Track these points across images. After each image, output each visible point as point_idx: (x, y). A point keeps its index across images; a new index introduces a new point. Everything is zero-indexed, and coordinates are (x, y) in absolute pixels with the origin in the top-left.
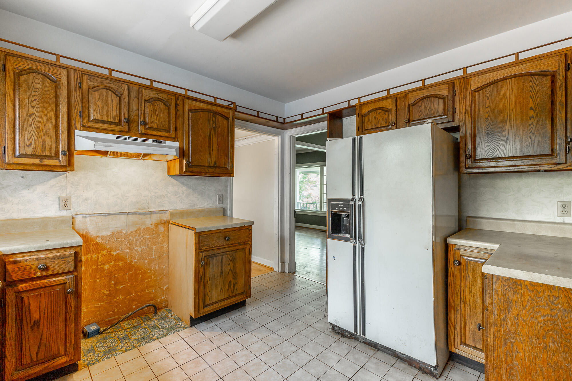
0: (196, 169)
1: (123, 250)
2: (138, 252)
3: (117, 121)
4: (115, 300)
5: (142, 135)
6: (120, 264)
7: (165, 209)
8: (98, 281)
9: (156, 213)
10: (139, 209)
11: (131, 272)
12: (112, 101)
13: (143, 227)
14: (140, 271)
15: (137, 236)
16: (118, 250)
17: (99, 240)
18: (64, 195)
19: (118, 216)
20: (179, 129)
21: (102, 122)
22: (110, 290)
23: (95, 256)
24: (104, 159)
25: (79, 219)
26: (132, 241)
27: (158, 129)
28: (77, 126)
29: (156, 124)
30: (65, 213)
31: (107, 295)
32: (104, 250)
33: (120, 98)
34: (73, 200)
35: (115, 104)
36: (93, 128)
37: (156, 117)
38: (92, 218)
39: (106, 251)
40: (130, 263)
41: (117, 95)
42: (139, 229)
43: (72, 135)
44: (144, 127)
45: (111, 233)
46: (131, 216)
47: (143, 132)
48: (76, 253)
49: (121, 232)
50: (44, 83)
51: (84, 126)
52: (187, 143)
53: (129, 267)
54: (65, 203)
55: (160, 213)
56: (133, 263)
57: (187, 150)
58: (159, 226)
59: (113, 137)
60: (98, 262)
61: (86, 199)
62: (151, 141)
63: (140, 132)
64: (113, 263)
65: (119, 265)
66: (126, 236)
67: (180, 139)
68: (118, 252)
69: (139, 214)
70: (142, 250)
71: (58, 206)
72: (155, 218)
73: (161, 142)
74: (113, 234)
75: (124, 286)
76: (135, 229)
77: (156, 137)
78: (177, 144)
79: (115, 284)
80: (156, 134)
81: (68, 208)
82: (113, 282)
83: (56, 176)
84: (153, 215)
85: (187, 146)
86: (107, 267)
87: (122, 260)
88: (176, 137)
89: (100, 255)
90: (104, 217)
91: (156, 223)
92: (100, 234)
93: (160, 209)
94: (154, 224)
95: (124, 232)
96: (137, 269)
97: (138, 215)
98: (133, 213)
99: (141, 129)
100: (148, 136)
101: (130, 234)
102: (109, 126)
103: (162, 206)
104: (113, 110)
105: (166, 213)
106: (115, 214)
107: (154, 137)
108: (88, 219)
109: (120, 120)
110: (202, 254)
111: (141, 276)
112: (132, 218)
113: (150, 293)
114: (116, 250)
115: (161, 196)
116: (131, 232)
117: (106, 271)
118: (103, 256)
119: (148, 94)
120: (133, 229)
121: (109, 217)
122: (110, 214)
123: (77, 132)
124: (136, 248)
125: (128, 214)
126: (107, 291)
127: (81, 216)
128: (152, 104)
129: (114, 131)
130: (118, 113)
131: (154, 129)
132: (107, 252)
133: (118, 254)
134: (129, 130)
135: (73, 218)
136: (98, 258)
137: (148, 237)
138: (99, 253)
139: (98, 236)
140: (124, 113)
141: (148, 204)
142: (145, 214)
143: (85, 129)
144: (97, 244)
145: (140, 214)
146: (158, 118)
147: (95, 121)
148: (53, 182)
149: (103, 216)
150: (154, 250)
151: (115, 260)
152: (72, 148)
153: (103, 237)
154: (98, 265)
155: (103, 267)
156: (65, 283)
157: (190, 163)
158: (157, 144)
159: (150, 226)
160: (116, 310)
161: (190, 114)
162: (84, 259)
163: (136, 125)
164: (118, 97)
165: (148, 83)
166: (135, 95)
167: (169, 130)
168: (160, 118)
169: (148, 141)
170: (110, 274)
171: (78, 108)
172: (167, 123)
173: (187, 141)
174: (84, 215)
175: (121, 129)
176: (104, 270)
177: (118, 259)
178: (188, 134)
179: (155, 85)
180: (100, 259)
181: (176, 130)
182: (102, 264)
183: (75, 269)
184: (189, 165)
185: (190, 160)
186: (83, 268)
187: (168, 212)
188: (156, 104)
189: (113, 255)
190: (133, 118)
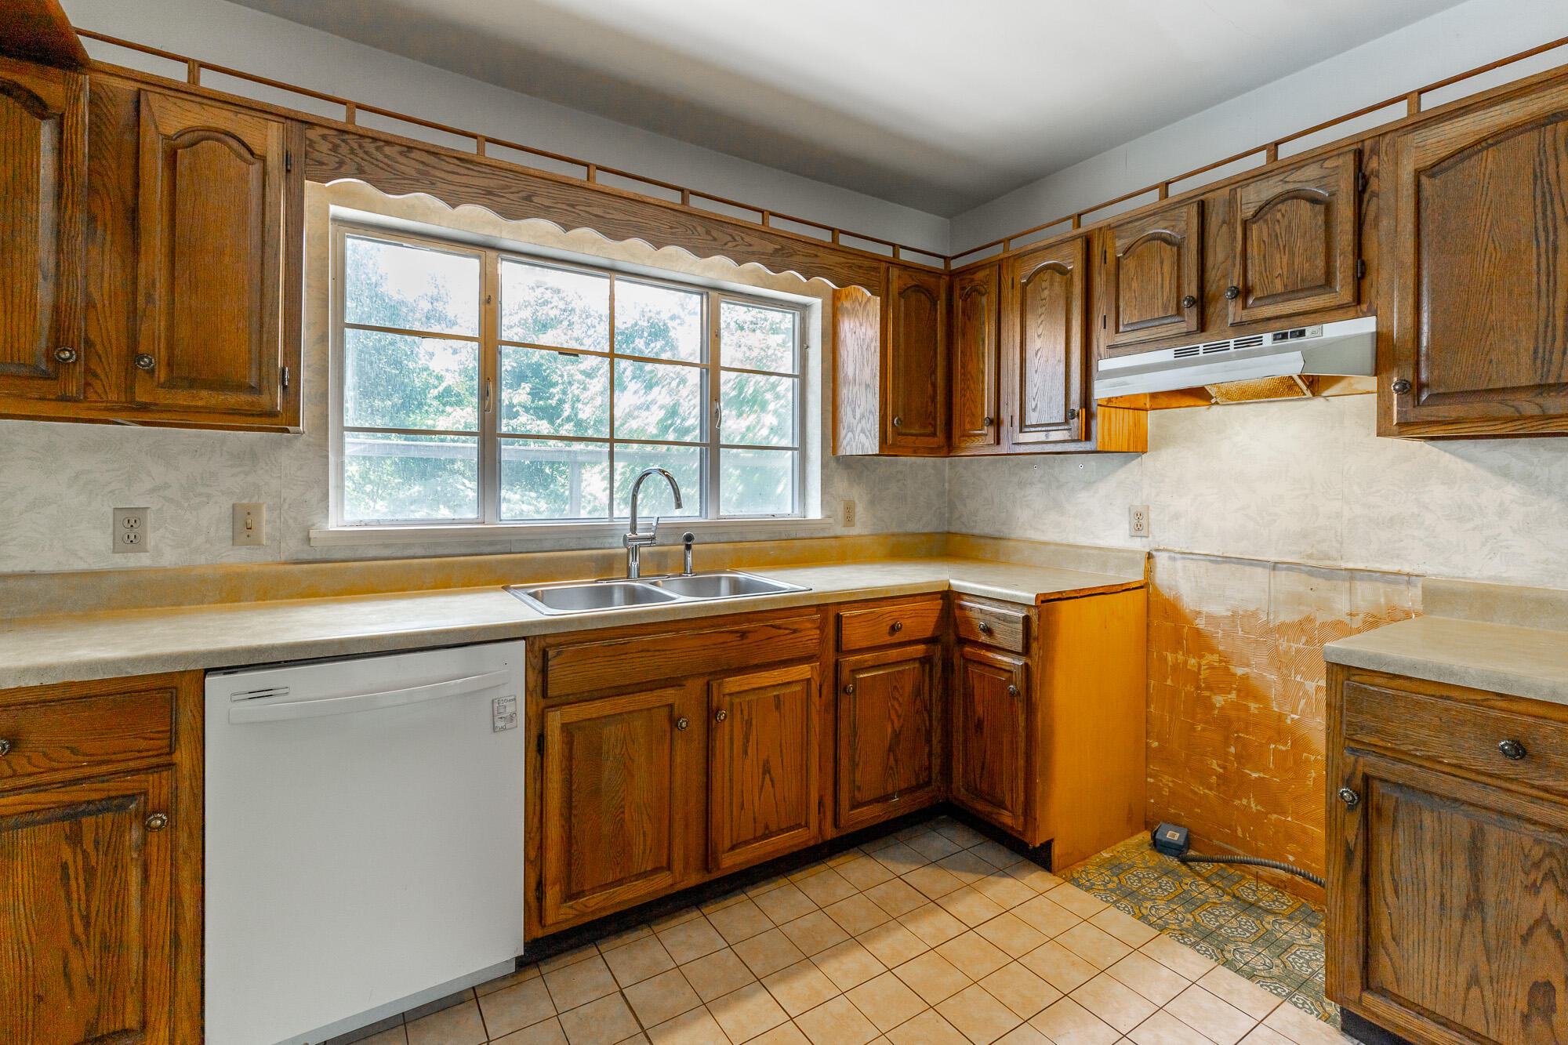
0: (1459, 407)
1: (1257, 668)
2: (1306, 693)
3: (1172, 310)
4: (1237, 802)
5: (1239, 327)
6: (1253, 706)
7: (1406, 569)
8: (1199, 728)
9: (1371, 579)
10: (1310, 556)
11: (1285, 744)
12: (1162, 263)
13: (1321, 617)
14: (1313, 758)
15: (1304, 639)
16: (1248, 665)
17: (1201, 623)
18: (1137, 503)
19: (1248, 569)
20: (1379, 264)
21: (1141, 325)
22: (1224, 768)
23: (1192, 661)
25: (1161, 559)
26: (1286, 653)
27: (1290, 293)
28: (1102, 349)
29: (1278, 281)
30: (1140, 545)
31: (1219, 776)
32: (1212, 651)
33: (1179, 247)
34: (1152, 515)
35: (1167, 268)
36: (1125, 346)
37: (1278, 257)
38: (1188, 563)
39: (1216, 657)
40: (1280, 717)
41: (1171, 246)
42: (1309, 620)
43: (1094, 372)
44: (1242, 303)
45: (1229, 613)
46: (1282, 574)
47: (1238, 320)
48: (1027, 620)
49: (1254, 615)
51: (1109, 348)
52: (1411, 312)
53: (1277, 726)
54: (1139, 524)
55: (1387, 582)
56: (1289, 722)
57: (1410, 336)
59: (1167, 355)
60: (1198, 680)
61: (1176, 516)
62: (1267, 338)
63: (1231, 322)
64: (1233, 696)
65: (1248, 709)
66: (1269, 631)
67: (1380, 303)
68: (1246, 670)
69: (1309, 574)
71: (1127, 526)
72: (1367, 596)
73: (1302, 333)
74: (1234, 614)
75: (1262, 775)
76: (1296, 618)
77: (1285, 323)
78: (1367, 325)
79: (1238, 757)
80: (1279, 313)
81: (1143, 533)
82: (1232, 750)
83: (1126, 463)
84: (1359, 586)
85: (1409, 320)
86: (1219, 700)
87: (1257, 698)
88: (1358, 299)
89: (1204, 662)
90: (1214, 566)
91: (1369, 615)
92: (1205, 609)
93: (1385, 568)
94: (1362, 616)
95: (1263, 617)
96: (1299, 744)
97: (1304, 576)
98: (1291, 567)
99: (1234, 311)
100: (1260, 326)
101: (1282, 629)
102: (1155, 330)
103: (1398, 556)
104: (1162, 287)
105: (1415, 586)
106: (1239, 561)
107: (1277, 324)
108: (1179, 564)
109: (1179, 306)
110: (1353, 756)
111: (1314, 775)
112: (1286, 582)
114: (1241, 665)
115: (1391, 519)
116: (1282, 624)
117: (1216, 712)
118: (1212, 668)
119: (1252, 197)
120: (1286, 616)
121: (1226, 566)
122: (1227, 560)
123: (1099, 365)
124: (1298, 678)
125: (1275, 566)
126: (1218, 765)
127: (1165, 555)
128: (1266, 221)
129: (1163, 339)
130: (1174, 288)
131: (1273, 298)
132: (1221, 661)
133: (1246, 677)
134: (1202, 326)
135: (1150, 556)
136: (1199, 669)
138: (1201, 657)
139: (1199, 613)
140: (1190, 282)
141: (1341, 543)
142: (1330, 574)
143: (1115, 351)
144: (1198, 632)
145: (1313, 572)
146: (1285, 259)
147: (1129, 329)
148: (1122, 473)
149: (1211, 561)
151: (1239, 691)
152: (1090, 398)
153: (1209, 617)
154: (1198, 688)
155: (1210, 697)
156: (1010, 672)
157: (1421, 387)
158: (1290, 341)
159: (1347, 619)
160: (1240, 833)
161: (1424, 179)
162: (1170, 657)
163: (1219, 306)
164: (1175, 249)
165: (1260, 160)
166: (1221, 218)
167: (1328, 283)
168: (1292, 254)
169: (1260, 341)
170: (1225, 724)
171: (1101, 308)
172: (1320, 263)
173: (1411, 300)
174: (1173, 555)
175: (1183, 327)
176: (1212, 707)
177: (1247, 689)
178: (1412, 272)
179: (1285, 152)
180: (1204, 674)
181: (1361, 272)
182: (1209, 688)
183: (1026, 651)
184: (1419, 395)
185: (1424, 376)
186: (1169, 682)
187: (1420, 583)
188: (1279, 216)
189: (1234, 675)
190: (1214, 287)
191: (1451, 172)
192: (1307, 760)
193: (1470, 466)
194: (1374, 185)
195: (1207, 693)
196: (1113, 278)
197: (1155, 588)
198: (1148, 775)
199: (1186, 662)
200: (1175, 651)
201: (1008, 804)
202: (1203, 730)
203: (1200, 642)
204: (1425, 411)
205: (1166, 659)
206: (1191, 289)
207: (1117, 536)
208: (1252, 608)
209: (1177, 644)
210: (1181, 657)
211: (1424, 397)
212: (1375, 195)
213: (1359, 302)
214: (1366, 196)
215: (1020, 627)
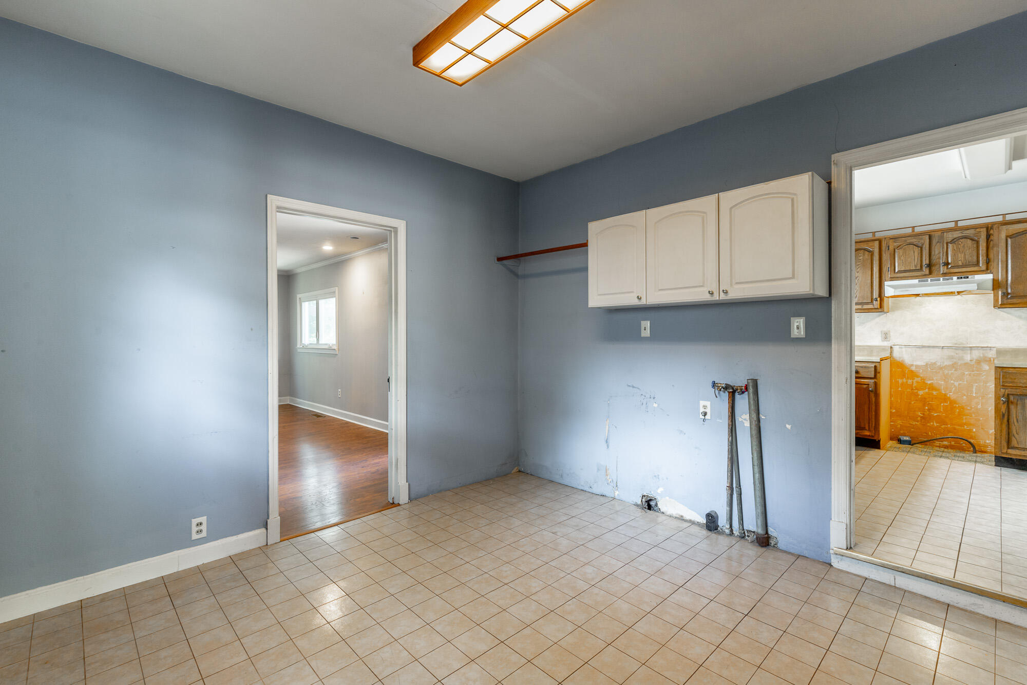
0: (1019, 300)
1: (936, 380)
2: (955, 386)
3: (919, 267)
4: (929, 424)
5: (944, 274)
6: (935, 393)
7: (989, 346)
8: (913, 403)
9: (977, 349)
10: (956, 344)
11: (947, 403)
12: (914, 252)
13: (960, 362)
14: (957, 406)
15: (954, 370)
16: (932, 380)
17: (913, 368)
18: (885, 329)
19: (932, 349)
20: (993, 260)
21: (905, 271)
22: (924, 414)
23: (910, 382)
24: (918, 298)
25: (896, 349)
26: (947, 374)
27: (963, 266)
28: (887, 278)
29: (960, 262)
30: (886, 344)
31: (921, 417)
32: (918, 377)
33: (921, 248)
34: (892, 334)
35: (916, 254)
36: (898, 277)
37: (960, 255)
38: (907, 349)
39: (920, 379)
40: (945, 395)
41: (918, 247)
42: (955, 363)
43: (883, 285)
44: (946, 267)
45: (925, 364)
46: (946, 350)
47: (945, 272)
48: (875, 366)
49: (935, 363)
50: (864, 255)
51: (891, 278)
52: (1004, 273)
53: (945, 398)
54: (886, 336)
55: (983, 350)
56: (948, 396)
57: (1005, 281)
58: (982, 364)
59: (916, 281)
60: (912, 387)
61: (902, 333)
62: (955, 278)
63: (941, 273)
64: (927, 390)
65: (932, 394)
66: (941, 368)
67: (994, 270)
69: (955, 349)
70: (959, 384)
71: (881, 338)
72: (976, 354)
73: (968, 277)
74: (927, 365)
75: (938, 414)
76: (951, 363)
77: (962, 274)
78: (990, 276)
79: (929, 410)
80: (961, 271)
81: (888, 340)
82: (926, 407)
83: (879, 316)
84: (973, 351)
85: (1005, 276)
86: (921, 393)
87: (936, 390)
88: (987, 269)
89: (914, 381)
90: (919, 349)
91: (976, 360)
92: (915, 363)
93: (983, 345)
94: (974, 361)
95: (939, 364)
96: (953, 402)
98: (949, 347)
99: (943, 269)
100: (952, 275)
101: (946, 367)
102: (911, 273)
103: (987, 342)
104: (914, 260)
105: (993, 350)
106: (929, 347)
107: (959, 274)
108: (904, 349)
109: (921, 266)
110: (1004, 390)
111: (958, 411)
112: (947, 352)
113: (970, 431)
114: (930, 380)
115: (984, 331)
116: (946, 365)
117: (920, 396)
118: (918, 382)
119: (950, 236)
120: (947, 363)
121: (923, 349)
122: (923, 347)
123: (886, 283)
124: (952, 382)
125: (943, 347)
126: (921, 414)
127: (898, 346)
128: (955, 243)
129: (917, 276)
130: (919, 261)
131: (958, 267)
133: (932, 384)
134: (930, 273)
135: (891, 347)
136: (913, 383)
137: (966, 373)
138: (913, 379)
139: (913, 365)
140: (925, 260)
141: (967, 339)
142: (964, 349)
143: (893, 279)
144: (912, 371)
145: (957, 348)
146: (963, 255)
147: (900, 272)
148: (877, 320)
149: (917, 347)
150: (974, 387)
151: (929, 388)
152: (883, 295)
153: (917, 366)
154: (912, 389)
156: (868, 384)
157: (1008, 294)
158: (963, 280)
159: (969, 362)
160: (930, 434)
161: (1009, 240)
162: (900, 381)
163: (937, 267)
164: (920, 248)
165: (952, 225)
166: (937, 241)
167: (978, 264)
168: (965, 255)
169: (952, 279)
170: (924, 400)
171: (887, 265)
172: (975, 258)
173: (1005, 271)
174: (901, 346)
175: (923, 273)
176: (918, 395)
177: (932, 387)
178: (1005, 263)
179: (960, 224)
180: (915, 385)
181: (988, 262)
182: (916, 389)
183: (875, 377)
184: (1007, 296)
185: (1009, 291)
186: (900, 389)
187: (995, 349)
188: (960, 243)
189: (927, 384)
190: (934, 261)
191: (1017, 238)
192: (956, 407)
193: (1009, 315)
194: (992, 238)
195: (916, 391)
196: (892, 255)
197: (894, 358)
198: (891, 422)
199: (907, 382)
200: (902, 378)
201: (867, 428)
202: (914, 403)
203: (913, 374)
204: (1009, 300)
205: (898, 381)
206: (926, 261)
207: (877, 341)
208: (934, 361)
209: (903, 375)
210: (905, 380)
211: (1009, 297)
212: (991, 240)
213: (987, 270)
214: (989, 240)
215: (873, 369)
